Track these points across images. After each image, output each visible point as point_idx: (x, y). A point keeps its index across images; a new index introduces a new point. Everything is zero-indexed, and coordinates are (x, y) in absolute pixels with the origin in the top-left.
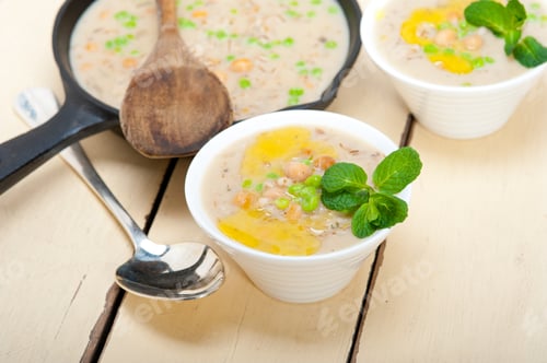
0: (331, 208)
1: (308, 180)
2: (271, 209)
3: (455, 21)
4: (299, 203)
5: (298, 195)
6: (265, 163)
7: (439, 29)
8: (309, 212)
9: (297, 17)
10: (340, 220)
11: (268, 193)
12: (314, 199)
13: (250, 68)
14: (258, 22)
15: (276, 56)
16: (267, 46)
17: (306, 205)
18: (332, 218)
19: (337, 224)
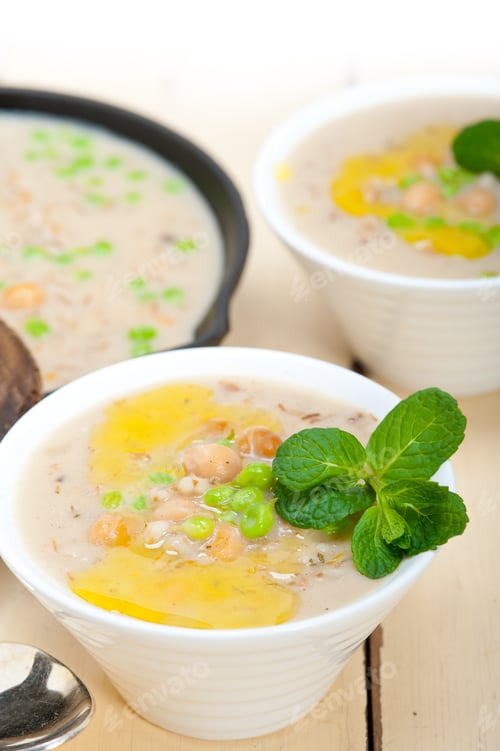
0: (301, 524)
1: (241, 478)
2: (176, 541)
3: (427, 170)
4: (234, 523)
5: (229, 508)
6: (139, 456)
7: (404, 186)
8: (260, 539)
9: (108, 205)
10: (323, 548)
11: (161, 511)
12: (266, 511)
13: (40, 300)
14: (36, 218)
15: (85, 276)
16: (64, 259)
17: (250, 525)
18: (306, 547)
19: (320, 556)
